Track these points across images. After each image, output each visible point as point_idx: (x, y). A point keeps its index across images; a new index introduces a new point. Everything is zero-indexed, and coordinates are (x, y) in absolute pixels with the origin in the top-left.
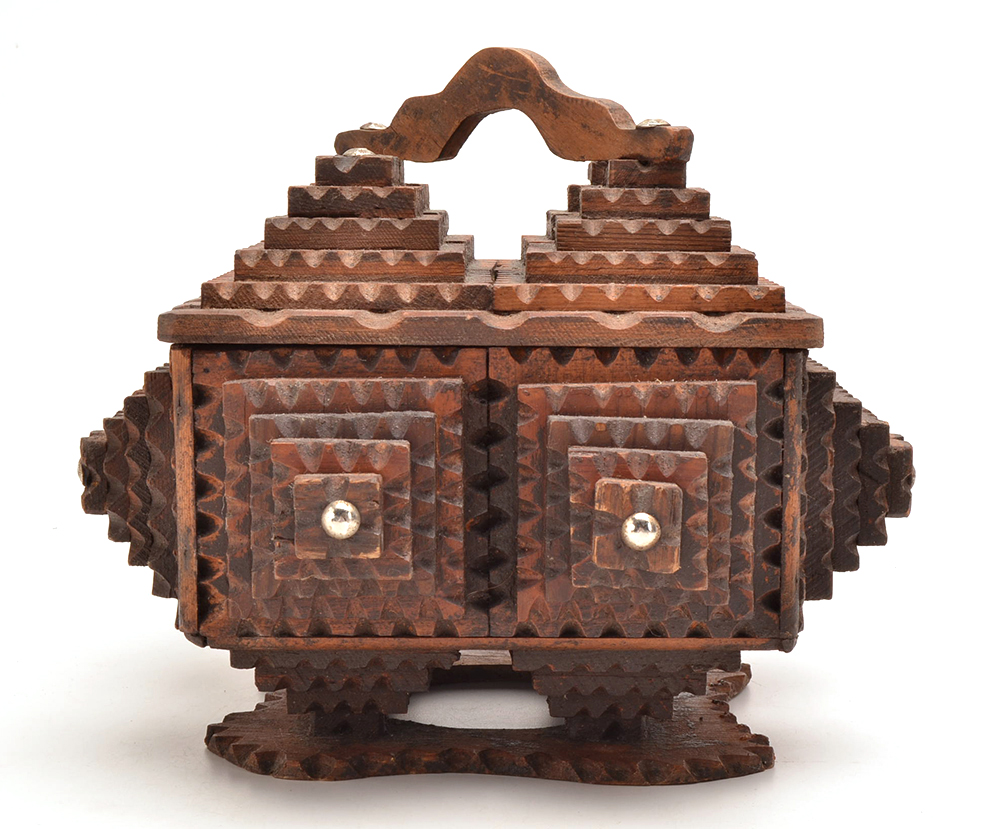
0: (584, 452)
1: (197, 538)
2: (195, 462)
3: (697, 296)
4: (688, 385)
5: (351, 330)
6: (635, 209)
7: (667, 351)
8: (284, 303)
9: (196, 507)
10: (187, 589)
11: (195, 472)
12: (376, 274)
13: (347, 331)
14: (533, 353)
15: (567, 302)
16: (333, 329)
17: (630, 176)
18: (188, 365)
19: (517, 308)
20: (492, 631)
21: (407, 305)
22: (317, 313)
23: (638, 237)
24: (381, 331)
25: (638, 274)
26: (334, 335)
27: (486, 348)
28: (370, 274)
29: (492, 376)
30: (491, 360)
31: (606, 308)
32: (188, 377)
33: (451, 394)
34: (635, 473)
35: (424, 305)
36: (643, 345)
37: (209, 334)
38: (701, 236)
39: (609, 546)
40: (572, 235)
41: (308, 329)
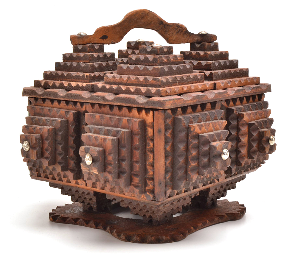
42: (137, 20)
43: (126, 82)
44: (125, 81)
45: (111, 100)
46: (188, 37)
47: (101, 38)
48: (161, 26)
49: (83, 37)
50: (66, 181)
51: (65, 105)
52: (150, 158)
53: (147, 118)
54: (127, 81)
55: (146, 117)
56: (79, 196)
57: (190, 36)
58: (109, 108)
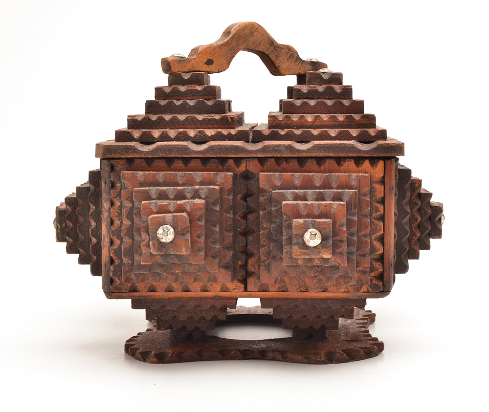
42: (246, 37)
43: (311, 124)
44: (311, 122)
45: (307, 150)
46: (300, 66)
47: (205, 63)
48: (272, 47)
49: (184, 61)
50: (199, 289)
51: (200, 165)
52: (378, 229)
53: (374, 171)
54: (314, 122)
55: (372, 169)
56: (188, 315)
57: (302, 64)
58: (297, 163)
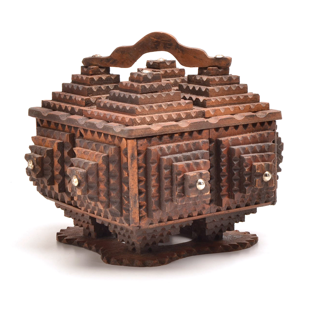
0: (247, 156)
1: (139, 197)
2: (138, 173)
3: (250, 108)
4: (258, 134)
5: (178, 128)
6: (223, 83)
7: (250, 124)
8: (154, 122)
9: (139, 187)
10: (135, 213)
11: (138, 176)
12: (172, 110)
13: (177, 129)
14: (220, 129)
15: (222, 113)
16: (173, 129)
17: (217, 72)
18: (136, 144)
19: (210, 116)
20: (211, 211)
21: (184, 119)
22: (164, 124)
23: (228, 91)
24: (185, 128)
25: (233, 102)
26: (174, 130)
27: (209, 129)
28: (170, 110)
29: (210, 137)
30: (210, 133)
31: (231, 113)
32: (136, 148)
33: (207, 144)
34: (260, 161)
35: (188, 118)
36: (245, 124)
37: (143, 134)
38: (242, 89)
39: (260, 182)
40: (212, 92)
41: (167, 129)
